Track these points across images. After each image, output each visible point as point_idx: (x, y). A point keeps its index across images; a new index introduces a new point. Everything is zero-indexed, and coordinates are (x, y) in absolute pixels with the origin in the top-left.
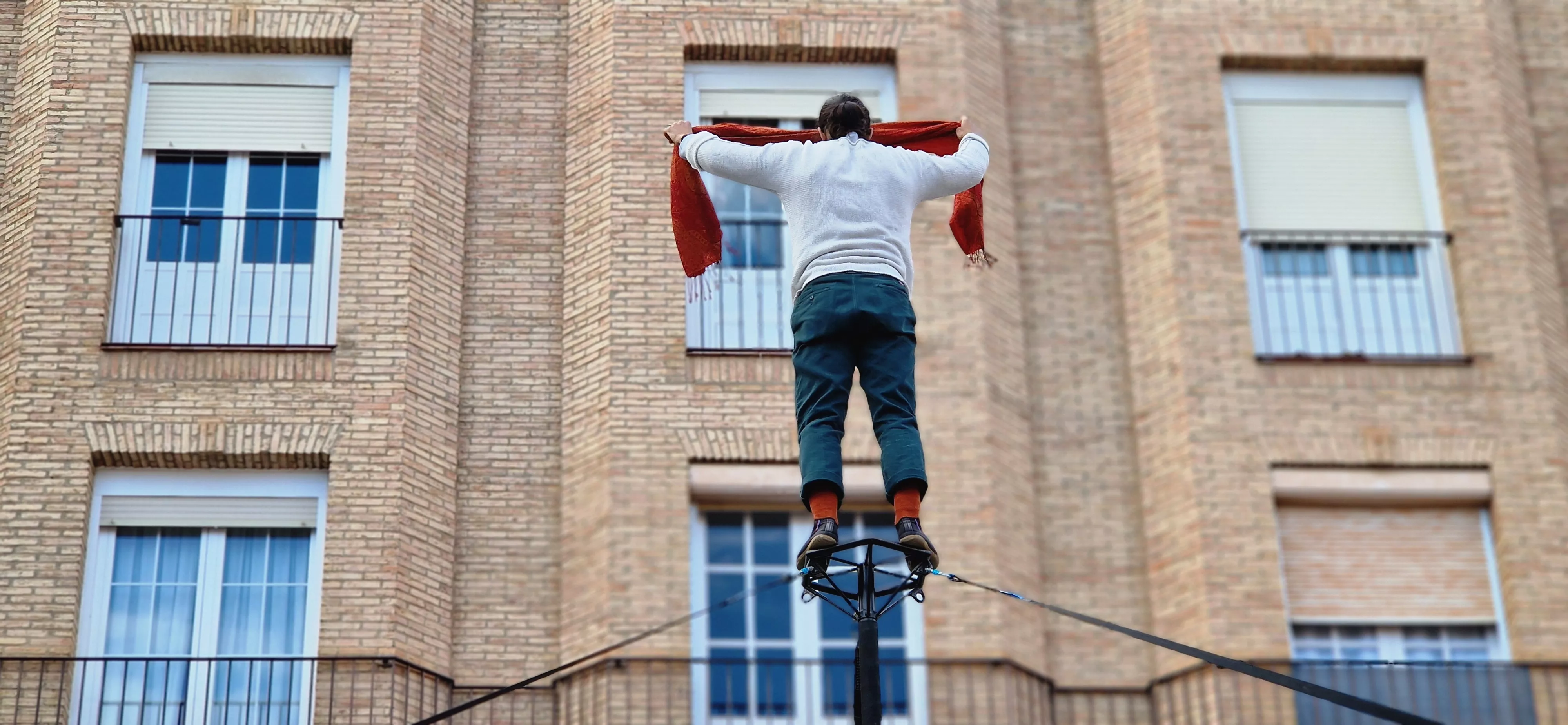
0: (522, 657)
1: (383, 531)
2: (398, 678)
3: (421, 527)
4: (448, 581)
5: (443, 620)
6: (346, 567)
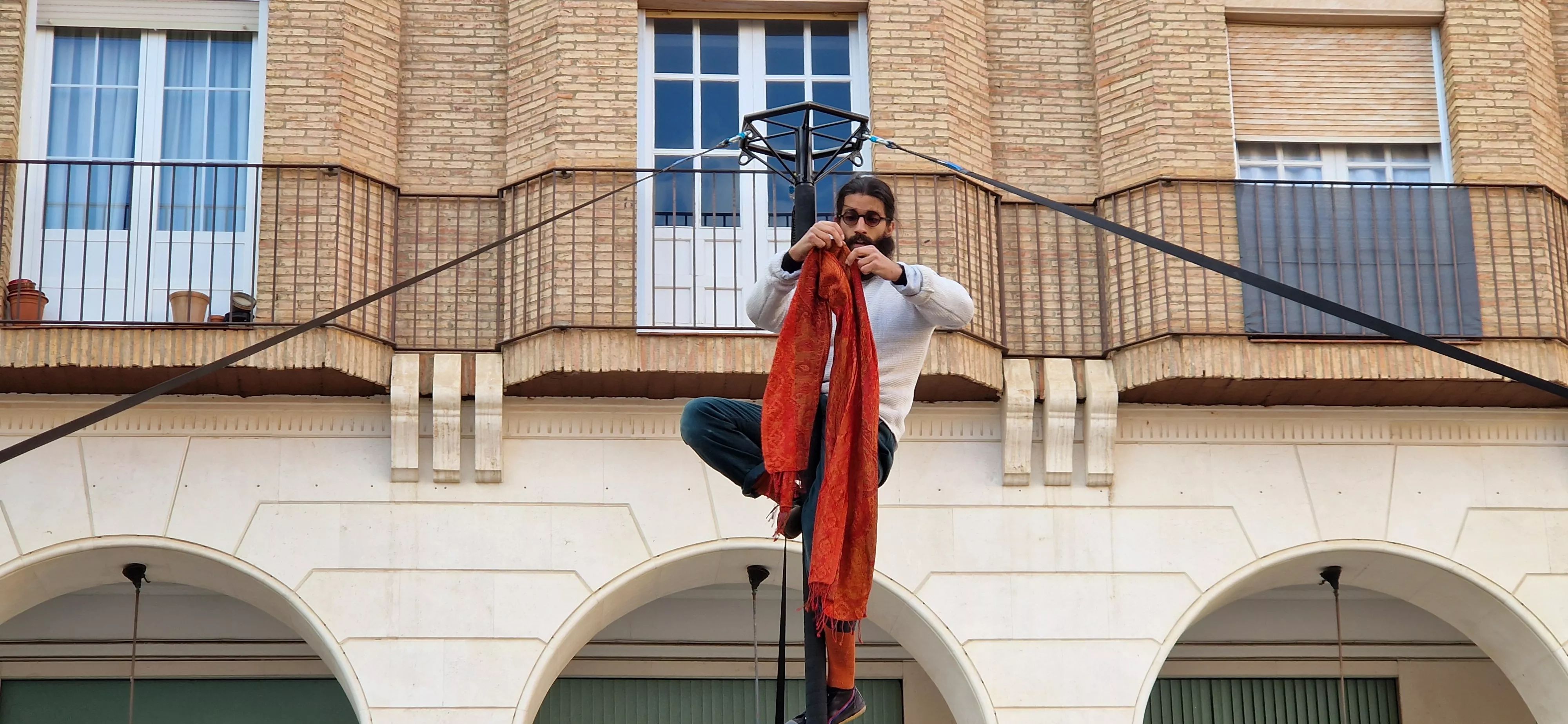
0: (469, 165)
1: (326, 37)
2: (343, 186)
3: (365, 34)
4: (394, 88)
5: (389, 128)
6: (289, 74)
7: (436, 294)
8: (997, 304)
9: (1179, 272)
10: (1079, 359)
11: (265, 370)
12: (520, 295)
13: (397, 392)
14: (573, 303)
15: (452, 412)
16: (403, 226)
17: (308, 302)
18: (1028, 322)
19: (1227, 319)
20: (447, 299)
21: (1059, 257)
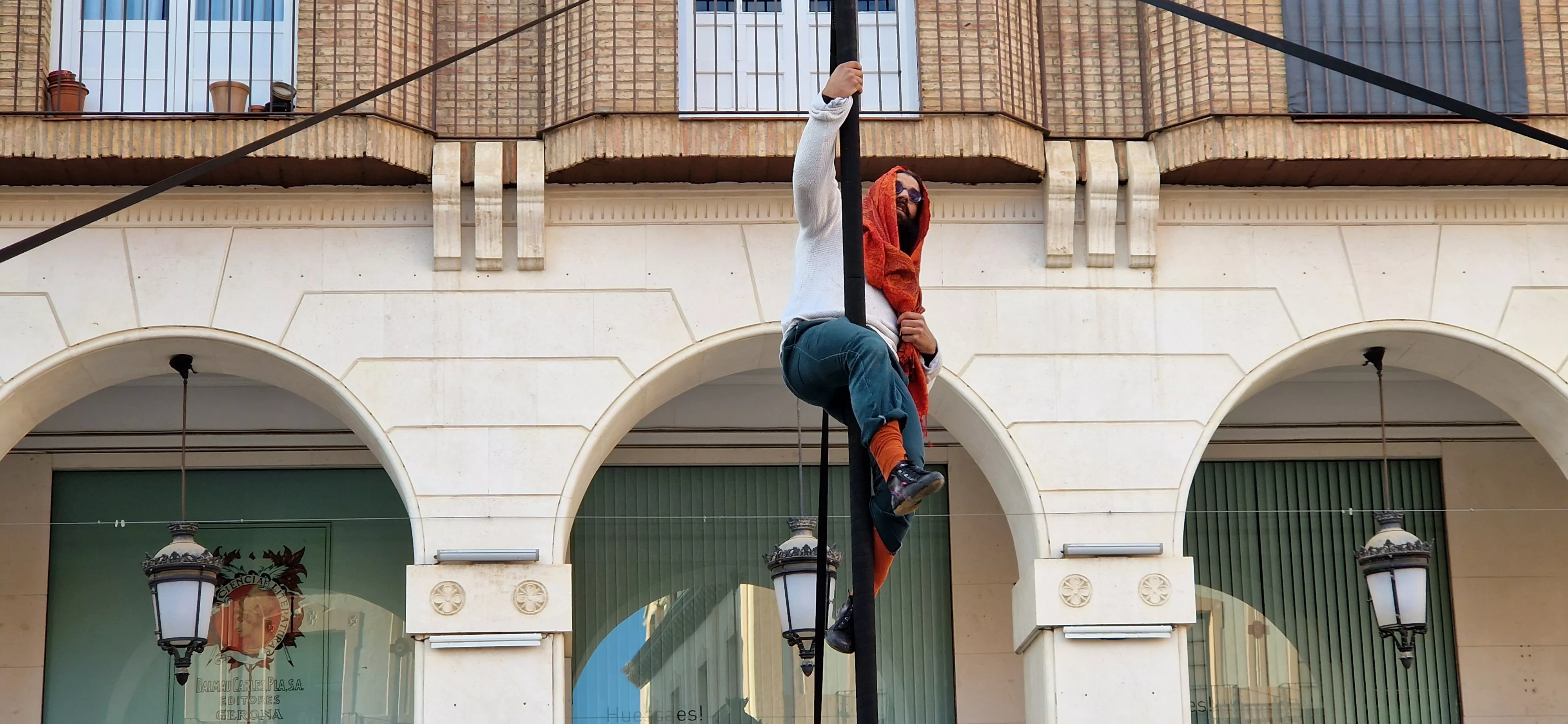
7: (477, 82)
8: (1038, 87)
9: (1222, 53)
10: (1120, 141)
11: (306, 159)
12: (561, 82)
13: (438, 181)
14: (615, 89)
15: (493, 200)
16: (442, 14)
17: (348, 91)
18: (1070, 105)
19: (1270, 100)
20: (488, 87)
21: (1100, 39)
